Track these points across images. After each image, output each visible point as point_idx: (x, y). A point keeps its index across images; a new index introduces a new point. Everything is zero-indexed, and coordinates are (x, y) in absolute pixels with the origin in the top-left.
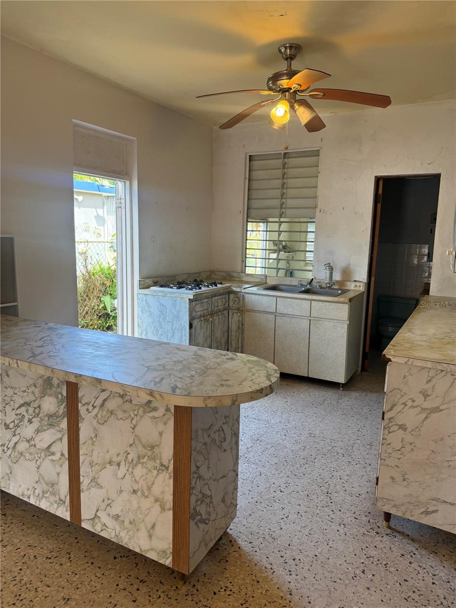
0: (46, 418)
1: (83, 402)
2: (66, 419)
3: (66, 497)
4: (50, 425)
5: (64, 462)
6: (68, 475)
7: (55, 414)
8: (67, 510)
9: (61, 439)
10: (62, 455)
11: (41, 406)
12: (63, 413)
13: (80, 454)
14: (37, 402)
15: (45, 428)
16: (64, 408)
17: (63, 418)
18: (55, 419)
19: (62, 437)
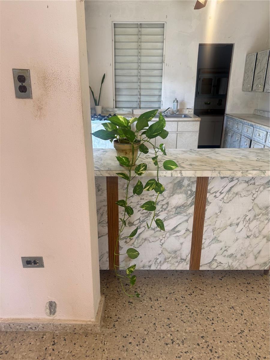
0: (174, 210)
1: (211, 192)
2: (193, 206)
3: (187, 256)
4: (178, 213)
5: (188, 235)
6: (191, 242)
7: (183, 205)
8: (187, 264)
9: (187, 221)
10: (187, 230)
11: (169, 203)
12: (190, 203)
13: (204, 226)
14: (165, 201)
15: (172, 216)
16: (192, 199)
17: (191, 206)
18: (183, 209)
19: (188, 219)
